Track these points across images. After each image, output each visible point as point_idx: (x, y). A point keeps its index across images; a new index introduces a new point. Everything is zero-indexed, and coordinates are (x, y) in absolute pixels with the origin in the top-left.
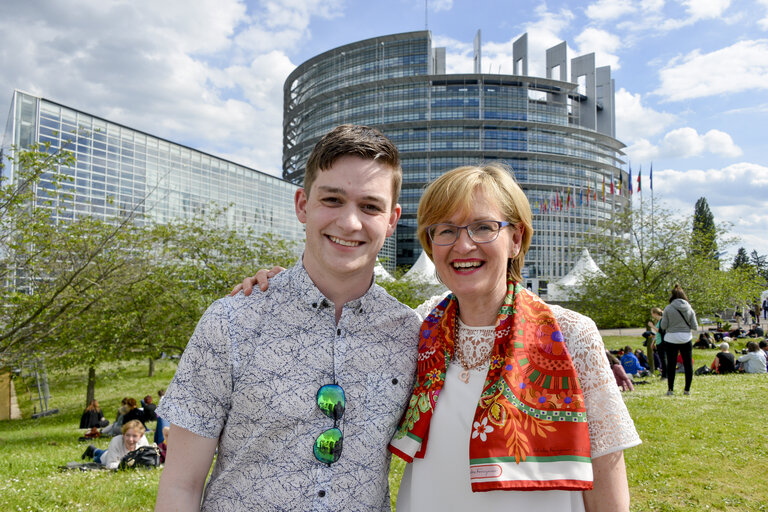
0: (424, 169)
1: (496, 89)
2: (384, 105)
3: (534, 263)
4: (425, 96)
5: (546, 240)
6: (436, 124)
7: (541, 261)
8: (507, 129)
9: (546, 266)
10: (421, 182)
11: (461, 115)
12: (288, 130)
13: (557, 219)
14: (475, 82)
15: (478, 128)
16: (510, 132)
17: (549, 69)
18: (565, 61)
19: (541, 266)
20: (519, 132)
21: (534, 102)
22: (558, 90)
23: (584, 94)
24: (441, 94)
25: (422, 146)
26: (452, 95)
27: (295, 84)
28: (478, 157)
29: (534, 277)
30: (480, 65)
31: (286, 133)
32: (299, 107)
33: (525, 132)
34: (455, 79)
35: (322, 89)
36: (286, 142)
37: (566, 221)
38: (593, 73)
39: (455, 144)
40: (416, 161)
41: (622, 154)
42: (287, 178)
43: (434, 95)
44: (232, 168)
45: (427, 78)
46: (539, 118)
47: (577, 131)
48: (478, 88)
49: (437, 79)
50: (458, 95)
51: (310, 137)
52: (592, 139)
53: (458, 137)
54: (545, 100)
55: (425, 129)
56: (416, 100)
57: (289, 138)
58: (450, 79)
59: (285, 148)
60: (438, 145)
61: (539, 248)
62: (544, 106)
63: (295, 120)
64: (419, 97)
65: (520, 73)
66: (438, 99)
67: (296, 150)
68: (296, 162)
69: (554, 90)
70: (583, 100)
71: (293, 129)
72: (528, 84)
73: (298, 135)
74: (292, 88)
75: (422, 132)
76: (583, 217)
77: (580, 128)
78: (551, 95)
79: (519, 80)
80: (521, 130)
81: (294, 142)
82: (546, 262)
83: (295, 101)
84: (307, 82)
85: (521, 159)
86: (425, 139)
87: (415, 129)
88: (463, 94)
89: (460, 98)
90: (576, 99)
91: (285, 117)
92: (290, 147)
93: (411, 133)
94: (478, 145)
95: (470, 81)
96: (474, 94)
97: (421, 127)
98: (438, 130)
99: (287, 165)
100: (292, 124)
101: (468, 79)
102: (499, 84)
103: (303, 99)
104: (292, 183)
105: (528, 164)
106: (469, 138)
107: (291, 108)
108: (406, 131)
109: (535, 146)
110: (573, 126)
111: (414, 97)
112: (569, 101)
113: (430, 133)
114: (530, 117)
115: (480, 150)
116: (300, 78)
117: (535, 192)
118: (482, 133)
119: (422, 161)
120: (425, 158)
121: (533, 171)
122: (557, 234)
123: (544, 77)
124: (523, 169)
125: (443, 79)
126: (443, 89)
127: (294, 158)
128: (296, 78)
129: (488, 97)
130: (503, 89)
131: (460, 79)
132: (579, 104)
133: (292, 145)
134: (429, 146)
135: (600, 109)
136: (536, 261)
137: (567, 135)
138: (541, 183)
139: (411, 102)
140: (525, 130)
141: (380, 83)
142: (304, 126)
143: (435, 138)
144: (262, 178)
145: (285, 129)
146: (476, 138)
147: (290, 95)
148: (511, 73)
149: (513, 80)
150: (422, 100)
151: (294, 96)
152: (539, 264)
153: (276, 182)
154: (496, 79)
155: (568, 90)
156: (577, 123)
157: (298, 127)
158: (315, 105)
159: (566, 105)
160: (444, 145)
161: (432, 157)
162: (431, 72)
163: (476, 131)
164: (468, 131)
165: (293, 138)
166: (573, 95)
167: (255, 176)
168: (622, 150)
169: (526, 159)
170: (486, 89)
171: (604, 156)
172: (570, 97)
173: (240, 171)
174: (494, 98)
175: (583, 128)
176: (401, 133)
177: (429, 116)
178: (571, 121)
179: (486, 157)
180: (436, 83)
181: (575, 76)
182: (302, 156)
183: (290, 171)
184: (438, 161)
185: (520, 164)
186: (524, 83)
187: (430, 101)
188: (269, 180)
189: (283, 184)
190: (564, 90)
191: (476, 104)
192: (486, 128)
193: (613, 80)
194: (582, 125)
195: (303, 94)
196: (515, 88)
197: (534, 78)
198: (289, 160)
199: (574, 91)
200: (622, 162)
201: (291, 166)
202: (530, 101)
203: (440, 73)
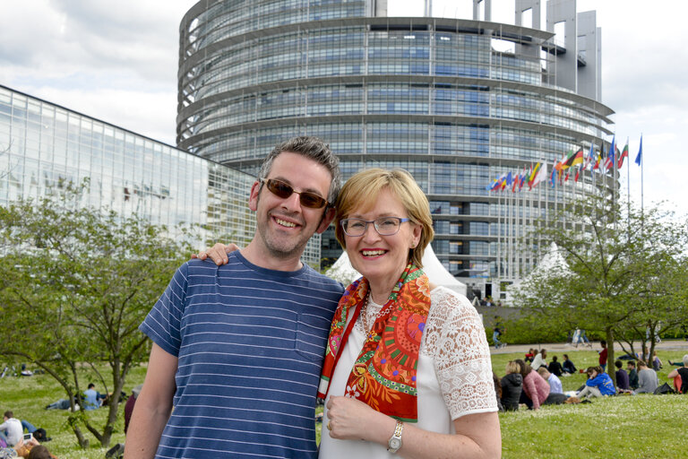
0: (358, 137)
1: (450, 37)
2: (310, 54)
3: (495, 259)
4: (361, 43)
5: (511, 229)
6: (374, 80)
7: (504, 256)
8: (464, 88)
9: (511, 263)
10: (355, 153)
11: (406, 69)
12: (184, 82)
13: (524, 203)
14: (425, 28)
15: (427, 86)
16: (468, 92)
17: (519, 13)
18: (538, 3)
19: (504, 263)
20: (480, 93)
21: (498, 54)
22: (530, 39)
23: (562, 45)
24: (381, 43)
25: (355, 107)
26: (395, 43)
27: (195, 23)
28: (428, 123)
29: (496, 276)
30: (431, 6)
31: (181, 87)
32: (200, 53)
33: (487, 94)
34: (399, 23)
35: (229, 32)
36: (181, 98)
37: (535, 205)
38: (574, 20)
39: (398, 107)
40: (348, 127)
41: (609, 122)
42: (182, 145)
43: (373, 43)
44: (109, 132)
45: (363, 21)
46: (505, 75)
47: (552, 92)
48: (428, 35)
49: (376, 23)
50: (402, 43)
51: (213, 93)
52: (572, 103)
53: (402, 98)
54: (513, 52)
55: (361, 86)
56: (350, 49)
57: (186, 93)
58: (393, 23)
59: (180, 106)
60: (377, 107)
61: (502, 240)
62: (511, 60)
63: (194, 70)
64: (353, 45)
65: (482, 18)
66: (377, 48)
67: (195, 108)
68: (194, 125)
69: (525, 39)
70: (561, 53)
71: (191, 81)
72: (491, 31)
73: (198, 90)
74: (191, 29)
75: (356, 90)
76: (556, 201)
77: (556, 88)
78: (520, 45)
79: (479, 27)
80: (482, 89)
81: (191, 98)
82: (511, 257)
83: (194, 46)
84: (209, 22)
85: (481, 126)
86: (359, 100)
87: (347, 86)
88: (409, 42)
89: (406, 48)
90: (552, 51)
91: (180, 66)
92: (186, 104)
93: (343, 90)
94: (428, 109)
95: (419, 26)
96: (424, 44)
97: (355, 83)
98: (377, 88)
99: (182, 129)
100: (190, 75)
101: (416, 23)
102: (454, 31)
103: (206, 43)
104: (187, 152)
105: (491, 134)
106: (416, 99)
107: (190, 54)
108: (335, 88)
109: (500, 110)
110: (548, 86)
111: (346, 45)
112: (543, 54)
113: (366, 92)
114: (493, 74)
115: (430, 114)
116: (201, 17)
117: (499, 168)
118: (431, 93)
119: (355, 127)
120: (359, 123)
121: (496, 142)
122: (524, 222)
123: (513, 23)
124: (484, 139)
125: (383, 23)
126: (383, 35)
127: (191, 119)
128: (196, 17)
129: (441, 48)
130: (460, 37)
131: (406, 23)
132: (555, 58)
133: (189, 102)
134: (364, 108)
135: (581, 65)
136: (498, 256)
137: (538, 97)
138: (505, 158)
139: (343, 52)
140: (487, 90)
141: (303, 26)
142: (205, 77)
143: (372, 99)
144: (149, 144)
145: (181, 81)
146: (424, 99)
147: (187, 38)
148: (470, 17)
149: (473, 26)
150: (357, 49)
151: (192, 38)
152: (502, 260)
153: (166, 150)
154: (450, 24)
155: (542, 40)
156: (552, 83)
157: (197, 78)
158: (220, 51)
159: (537, 59)
160: (384, 107)
161: (368, 122)
162: (368, 14)
163: (425, 89)
164: (414, 89)
165: (191, 93)
166: (548, 46)
167: (139, 141)
168: (610, 117)
169: (487, 127)
170: (438, 38)
171: (586, 124)
172: (544, 49)
173: (120, 135)
174: (448, 49)
175: (560, 89)
176: (329, 91)
177: (366, 70)
178: (545, 79)
179: (437, 124)
180: (374, 28)
181: (551, 23)
182: (202, 117)
183: (186, 136)
184: (376, 126)
185: (480, 132)
186: (486, 30)
187: (367, 51)
188: (157, 147)
189: (175, 152)
190: (536, 39)
191: (425, 56)
192: (437, 86)
193: (600, 28)
194: (558, 85)
195: (204, 38)
196: (474, 36)
197: (498, 25)
198: (185, 121)
199: (548, 41)
200: (609, 133)
201: (188, 129)
202: (494, 54)
203: (381, 14)
